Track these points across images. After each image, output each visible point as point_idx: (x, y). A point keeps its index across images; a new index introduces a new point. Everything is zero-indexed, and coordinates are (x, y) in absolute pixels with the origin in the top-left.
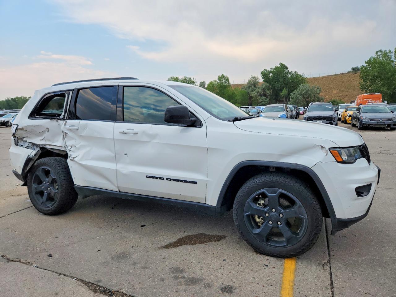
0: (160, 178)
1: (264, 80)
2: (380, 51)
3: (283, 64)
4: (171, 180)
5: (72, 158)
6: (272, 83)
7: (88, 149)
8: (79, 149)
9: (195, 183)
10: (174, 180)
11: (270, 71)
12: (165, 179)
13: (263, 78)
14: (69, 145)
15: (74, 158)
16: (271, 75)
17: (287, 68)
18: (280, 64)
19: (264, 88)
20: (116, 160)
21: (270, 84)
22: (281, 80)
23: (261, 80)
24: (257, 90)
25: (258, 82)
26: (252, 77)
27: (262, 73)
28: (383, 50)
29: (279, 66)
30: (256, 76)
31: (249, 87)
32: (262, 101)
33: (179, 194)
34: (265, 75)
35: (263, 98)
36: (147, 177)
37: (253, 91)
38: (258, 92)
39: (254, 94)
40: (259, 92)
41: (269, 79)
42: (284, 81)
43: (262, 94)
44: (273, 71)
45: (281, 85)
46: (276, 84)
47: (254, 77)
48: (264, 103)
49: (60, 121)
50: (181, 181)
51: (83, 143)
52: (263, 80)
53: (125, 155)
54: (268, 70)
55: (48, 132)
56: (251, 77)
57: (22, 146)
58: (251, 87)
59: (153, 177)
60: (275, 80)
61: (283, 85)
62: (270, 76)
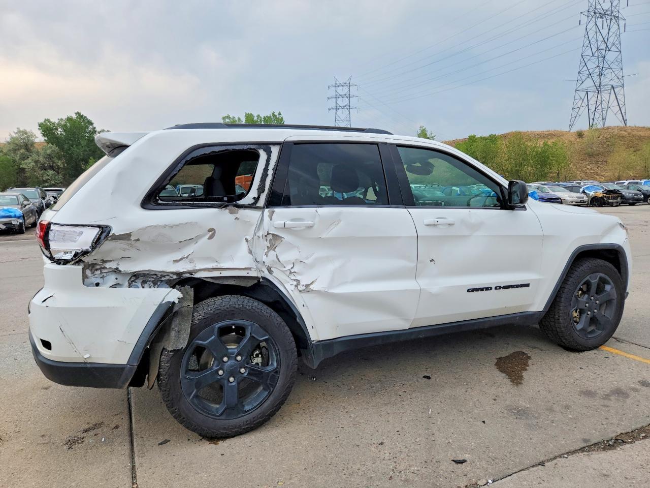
0: (487, 289)
1: (46, 138)
2: (228, 117)
3: (83, 115)
4: (500, 288)
5: (304, 288)
6: (66, 146)
7: (337, 264)
8: (311, 266)
9: (528, 285)
10: (505, 287)
11: (58, 124)
12: (493, 288)
13: (44, 136)
14: (288, 262)
15: (307, 286)
16: (60, 131)
17: (92, 124)
18: (76, 114)
19: (49, 155)
20: (415, 274)
21: (62, 148)
22: (83, 143)
23: (39, 138)
24: (35, 156)
25: (33, 144)
26: (19, 132)
27: (40, 125)
28: (231, 116)
29: (74, 117)
30: (28, 130)
31: (15, 151)
32: (49, 179)
33: (504, 307)
34: (47, 129)
35: (50, 172)
36: (468, 291)
37: (24, 158)
38: (36, 162)
39: (28, 164)
40: (38, 160)
41: (57, 138)
42: (88, 145)
43: (46, 165)
44: (65, 125)
45: (85, 151)
46: (74, 149)
47: (25, 132)
48: (53, 182)
49: (242, 212)
50: (512, 287)
51: (320, 253)
52: (45, 140)
53: (431, 261)
54: (53, 120)
55: (210, 238)
56: (16, 131)
57: (97, 285)
58: (19, 150)
59: (477, 290)
60: (71, 142)
61: (87, 151)
62: (59, 133)
